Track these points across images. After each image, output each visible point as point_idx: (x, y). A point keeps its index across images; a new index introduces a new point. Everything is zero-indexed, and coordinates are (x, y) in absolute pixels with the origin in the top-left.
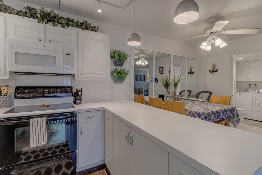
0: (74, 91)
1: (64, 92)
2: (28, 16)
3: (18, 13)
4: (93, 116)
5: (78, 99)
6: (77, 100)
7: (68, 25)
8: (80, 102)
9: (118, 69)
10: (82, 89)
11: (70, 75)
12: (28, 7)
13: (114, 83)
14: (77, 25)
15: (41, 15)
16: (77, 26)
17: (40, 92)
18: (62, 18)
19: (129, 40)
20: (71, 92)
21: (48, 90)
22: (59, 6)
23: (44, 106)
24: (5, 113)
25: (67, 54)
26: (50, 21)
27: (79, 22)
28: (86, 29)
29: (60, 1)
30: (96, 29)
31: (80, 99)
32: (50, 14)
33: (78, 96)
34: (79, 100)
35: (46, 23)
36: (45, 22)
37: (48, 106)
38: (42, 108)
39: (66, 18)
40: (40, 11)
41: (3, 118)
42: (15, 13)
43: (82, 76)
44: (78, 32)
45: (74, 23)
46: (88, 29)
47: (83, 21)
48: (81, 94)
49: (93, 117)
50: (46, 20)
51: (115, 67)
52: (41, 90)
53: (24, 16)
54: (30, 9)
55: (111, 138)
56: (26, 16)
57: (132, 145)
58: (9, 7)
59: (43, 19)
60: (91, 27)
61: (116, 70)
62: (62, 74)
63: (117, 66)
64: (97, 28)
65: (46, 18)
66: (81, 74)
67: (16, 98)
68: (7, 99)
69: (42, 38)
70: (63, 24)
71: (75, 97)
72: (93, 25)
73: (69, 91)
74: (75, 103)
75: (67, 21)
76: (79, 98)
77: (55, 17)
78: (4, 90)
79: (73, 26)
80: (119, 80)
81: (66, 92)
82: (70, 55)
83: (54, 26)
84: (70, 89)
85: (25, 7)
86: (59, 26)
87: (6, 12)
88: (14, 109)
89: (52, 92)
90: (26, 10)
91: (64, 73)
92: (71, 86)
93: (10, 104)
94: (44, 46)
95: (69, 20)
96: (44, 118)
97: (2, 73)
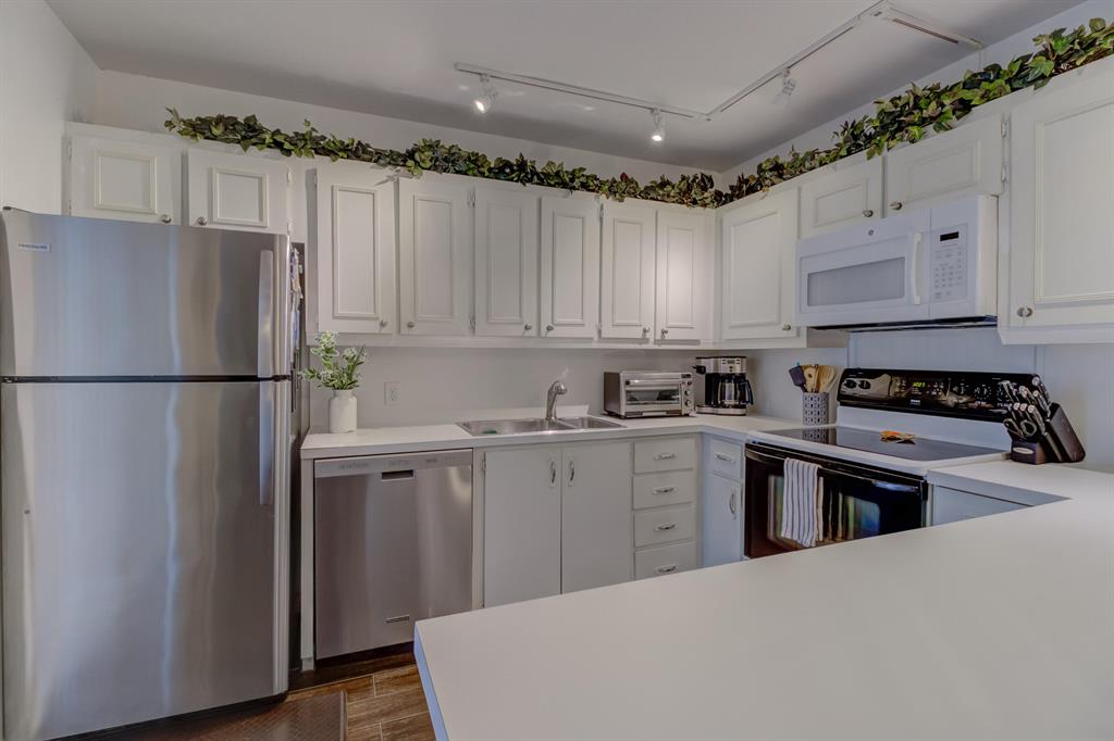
1: (983, 395)
2: (843, 152)
6: (1018, 438)
7: (964, 107)
8: (1030, 452)
14: (1008, 80)
16: (1008, 87)
17: (897, 390)
21: (923, 385)
23: (893, 439)
25: (944, 238)
28: (1058, 71)
31: (1035, 440)
33: (1010, 420)
37: (908, 442)
40: (874, 118)
41: (760, 443)
42: (817, 164)
43: (1031, 321)
44: (1010, 113)
45: (996, 77)
46: (1072, 66)
50: (884, 138)
52: (901, 383)
53: (835, 159)
56: (842, 157)
69: (875, 206)
70: (941, 119)
75: (962, 94)
82: (955, 235)
86: (927, 132)
87: (804, 170)
89: (934, 393)
92: (1031, 372)
93: (827, 415)
94: (871, 233)
95: (972, 83)
96: (813, 465)
97: (792, 333)
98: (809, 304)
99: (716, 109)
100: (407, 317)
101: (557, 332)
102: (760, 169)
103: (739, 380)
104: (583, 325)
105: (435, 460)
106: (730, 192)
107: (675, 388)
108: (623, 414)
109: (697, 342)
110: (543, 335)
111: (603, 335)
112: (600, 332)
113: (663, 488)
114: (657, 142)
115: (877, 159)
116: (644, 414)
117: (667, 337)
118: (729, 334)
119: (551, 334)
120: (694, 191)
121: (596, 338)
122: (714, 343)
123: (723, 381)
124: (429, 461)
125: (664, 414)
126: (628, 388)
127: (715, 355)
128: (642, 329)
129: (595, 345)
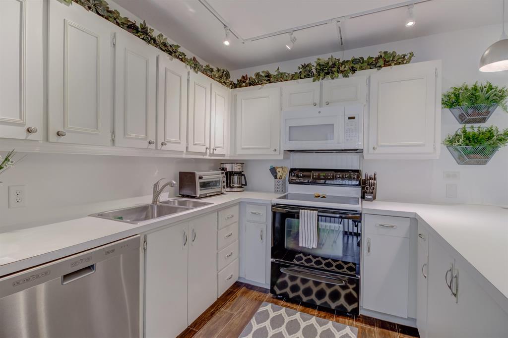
0: (363, 177)
1: (347, 178)
2: (303, 76)
3: (293, 77)
4: (393, 225)
5: (368, 191)
6: (366, 193)
7: (353, 70)
8: (371, 197)
9: (468, 130)
10: (375, 175)
11: (355, 151)
12: (302, 66)
13: (459, 164)
14: (368, 64)
15: (316, 69)
16: (369, 67)
17: (315, 177)
18: (344, 63)
19: (484, 62)
20: (358, 178)
21: (324, 174)
22: (342, 44)
23: (319, 196)
24: (280, 198)
25: (350, 118)
26: (328, 73)
27: (373, 58)
28: (385, 65)
29: (341, 38)
30: (406, 58)
31: (372, 193)
32: (328, 63)
33: (368, 186)
34: (370, 193)
35: (322, 79)
36: (321, 77)
37: (324, 197)
38: (316, 199)
39: (350, 60)
40: (315, 65)
41: (277, 204)
42: (290, 79)
43: (376, 151)
44: (370, 77)
45: (363, 62)
46: (390, 65)
47: (379, 54)
48: (374, 183)
49: (392, 227)
50: (322, 75)
51: (462, 126)
52: (316, 174)
53: (298, 78)
54: (304, 67)
55: (425, 277)
56: (301, 78)
57: (455, 295)
58: (285, 73)
59: (319, 75)
60: (396, 59)
61: (465, 132)
62: (342, 150)
63: (469, 122)
64: (409, 55)
65: (323, 71)
66: (374, 148)
67: (291, 182)
68: (282, 183)
69: (317, 102)
70: (345, 72)
71: (363, 188)
72: (400, 53)
73: (355, 176)
74: (363, 197)
75: (352, 65)
76: (371, 191)
77: (334, 65)
78: (279, 172)
79: (361, 68)
80: (472, 156)
81: (350, 178)
82: (354, 118)
83: (333, 79)
84: (356, 173)
85: (299, 67)
86: (339, 76)
87: (282, 80)
88: (287, 195)
89: (329, 177)
90: (301, 70)
91: (345, 148)
92: (358, 169)
93: (284, 190)
94: (320, 112)
95: (355, 61)
96: (315, 212)
97: (277, 153)
98: (289, 140)
99: (250, 39)
100: (55, 126)
101: (169, 147)
102: (258, 75)
103: (240, 174)
104: (180, 143)
105: (113, 251)
106: (236, 83)
107: (218, 179)
108: (198, 196)
109: (224, 155)
110: (159, 148)
111: (189, 150)
112: (187, 148)
113: (228, 234)
114: (226, 46)
115: (317, 82)
116: (208, 195)
117: (215, 152)
118: (239, 152)
119: (164, 148)
120: (223, 77)
121: (185, 152)
122: (230, 156)
123: (233, 175)
124: (108, 253)
125: (216, 194)
126: (201, 181)
127: (232, 162)
128: (205, 147)
129: (184, 156)
